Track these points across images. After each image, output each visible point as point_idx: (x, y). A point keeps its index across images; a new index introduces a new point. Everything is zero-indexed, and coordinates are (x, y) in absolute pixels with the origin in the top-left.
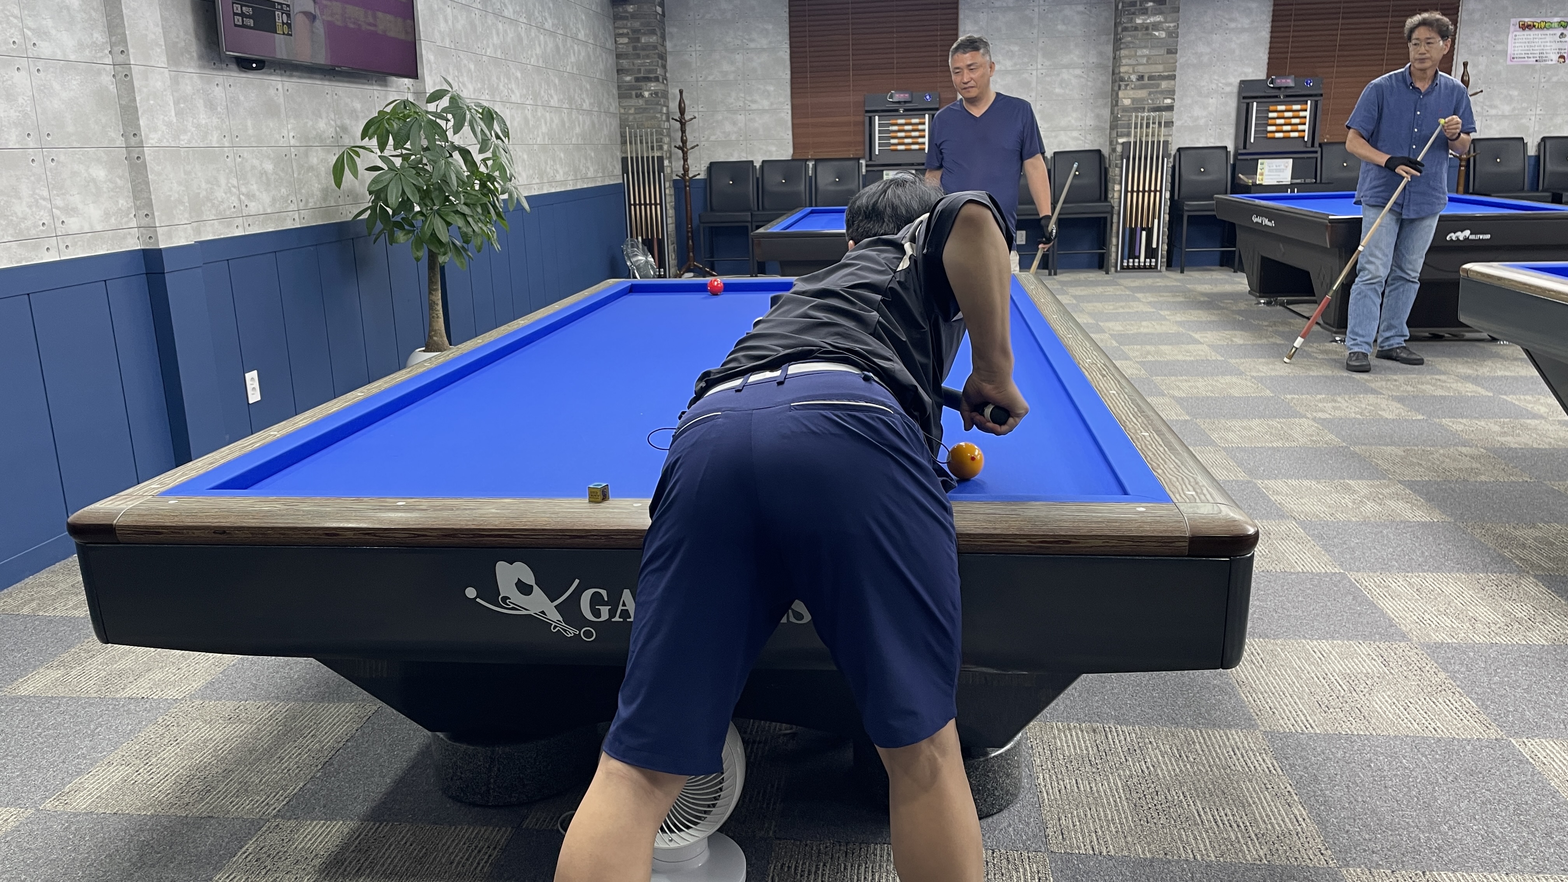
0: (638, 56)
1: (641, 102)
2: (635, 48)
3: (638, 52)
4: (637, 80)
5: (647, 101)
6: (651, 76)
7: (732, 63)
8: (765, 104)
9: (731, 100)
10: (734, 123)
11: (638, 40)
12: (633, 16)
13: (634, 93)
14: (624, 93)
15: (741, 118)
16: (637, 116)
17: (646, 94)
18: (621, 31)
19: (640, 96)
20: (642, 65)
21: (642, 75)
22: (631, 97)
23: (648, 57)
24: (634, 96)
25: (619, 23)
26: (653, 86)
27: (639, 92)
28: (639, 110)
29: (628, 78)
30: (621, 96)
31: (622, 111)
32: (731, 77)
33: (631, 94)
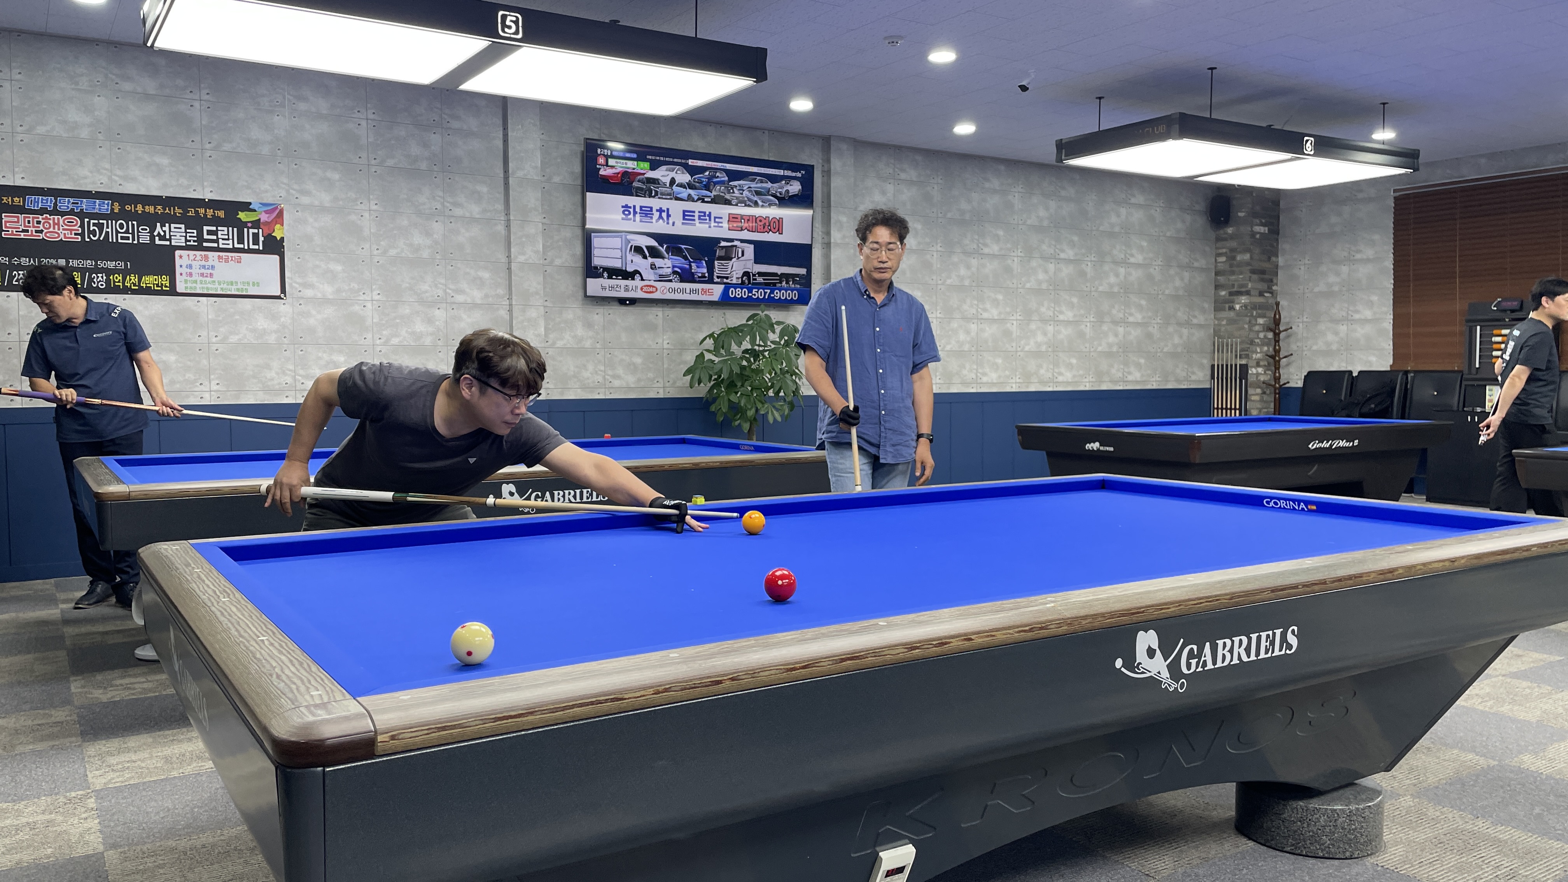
0: (1233, 273)
1: (1232, 314)
2: (1231, 266)
3: (1233, 269)
4: (1231, 294)
5: (1238, 314)
6: (1243, 290)
7: (1338, 274)
8: (1368, 314)
9: (1334, 311)
10: (1336, 333)
11: (1234, 258)
12: (1232, 237)
13: (1227, 306)
14: (1220, 306)
15: (1343, 328)
16: (1229, 328)
17: (1237, 307)
18: (1221, 251)
19: (1232, 308)
20: (1236, 280)
21: (1235, 289)
22: (1224, 310)
23: (1241, 273)
24: (1227, 309)
25: (1219, 244)
26: (1244, 299)
27: (1231, 305)
28: (1231, 322)
29: (1223, 293)
30: (1218, 309)
31: (1216, 322)
32: (1336, 288)
33: (1225, 307)
